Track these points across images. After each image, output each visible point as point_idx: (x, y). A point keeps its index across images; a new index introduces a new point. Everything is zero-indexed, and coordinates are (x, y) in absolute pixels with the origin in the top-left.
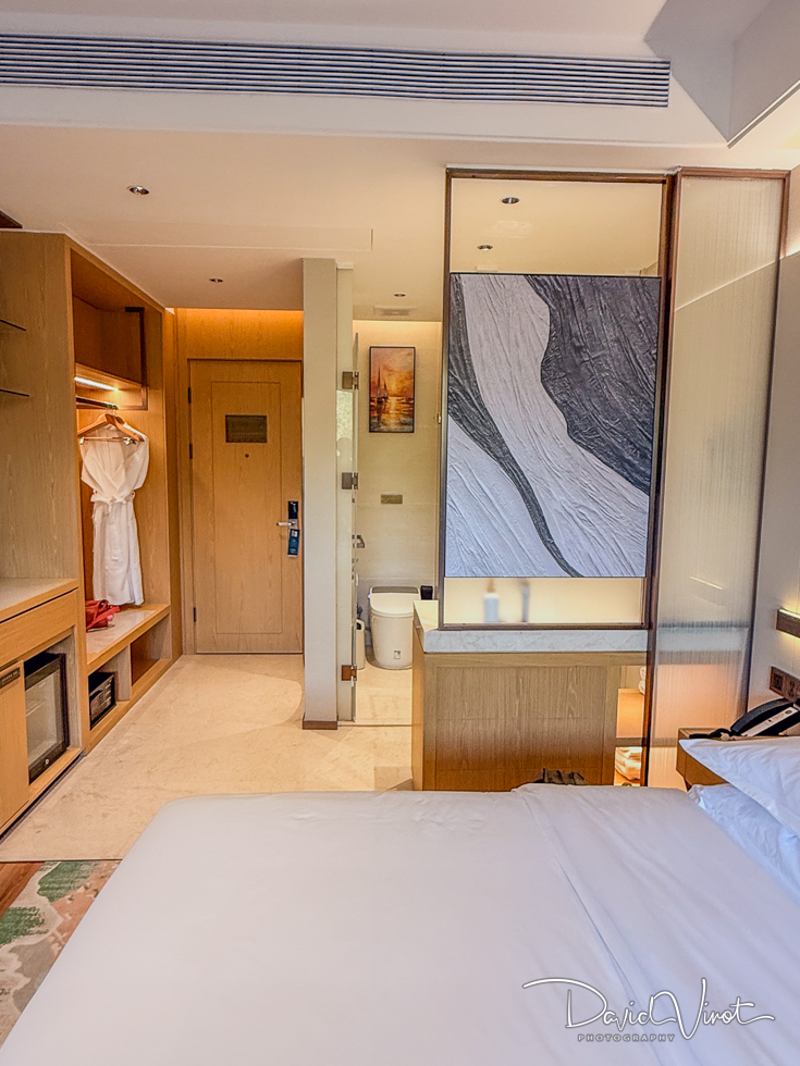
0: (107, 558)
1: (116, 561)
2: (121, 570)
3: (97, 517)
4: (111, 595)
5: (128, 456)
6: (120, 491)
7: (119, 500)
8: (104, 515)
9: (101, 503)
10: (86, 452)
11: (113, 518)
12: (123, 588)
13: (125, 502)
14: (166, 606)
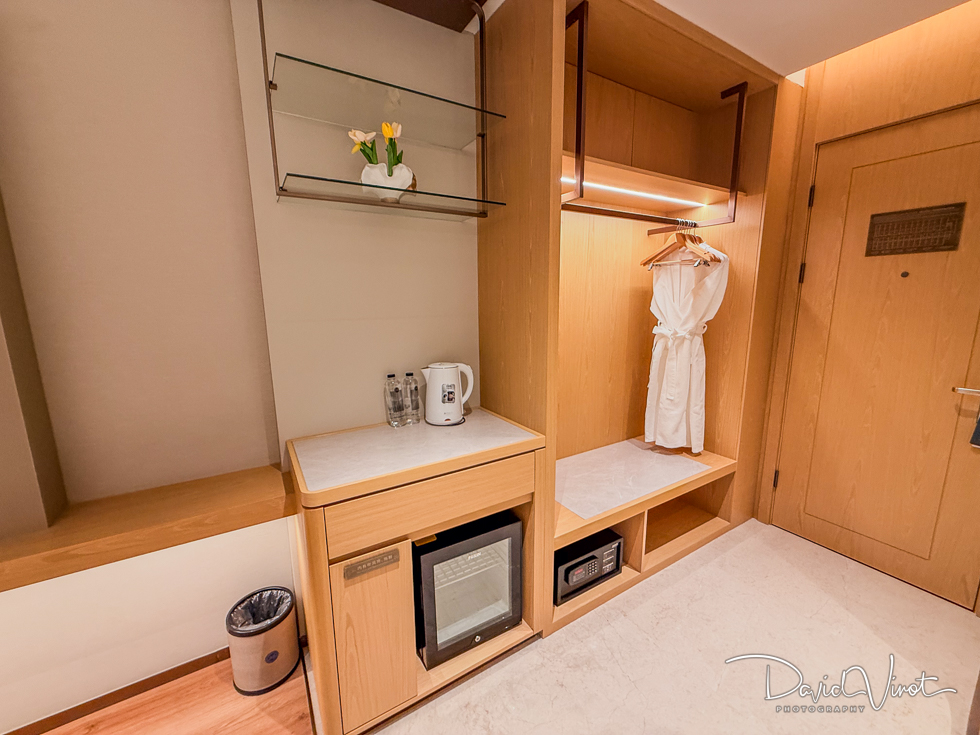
0: (663, 396)
1: (672, 400)
2: (676, 412)
3: (657, 352)
4: (662, 435)
5: (700, 280)
6: (685, 323)
7: (681, 333)
8: (666, 349)
9: (663, 336)
10: (657, 279)
11: (672, 353)
12: (676, 430)
13: (688, 336)
14: (734, 461)
